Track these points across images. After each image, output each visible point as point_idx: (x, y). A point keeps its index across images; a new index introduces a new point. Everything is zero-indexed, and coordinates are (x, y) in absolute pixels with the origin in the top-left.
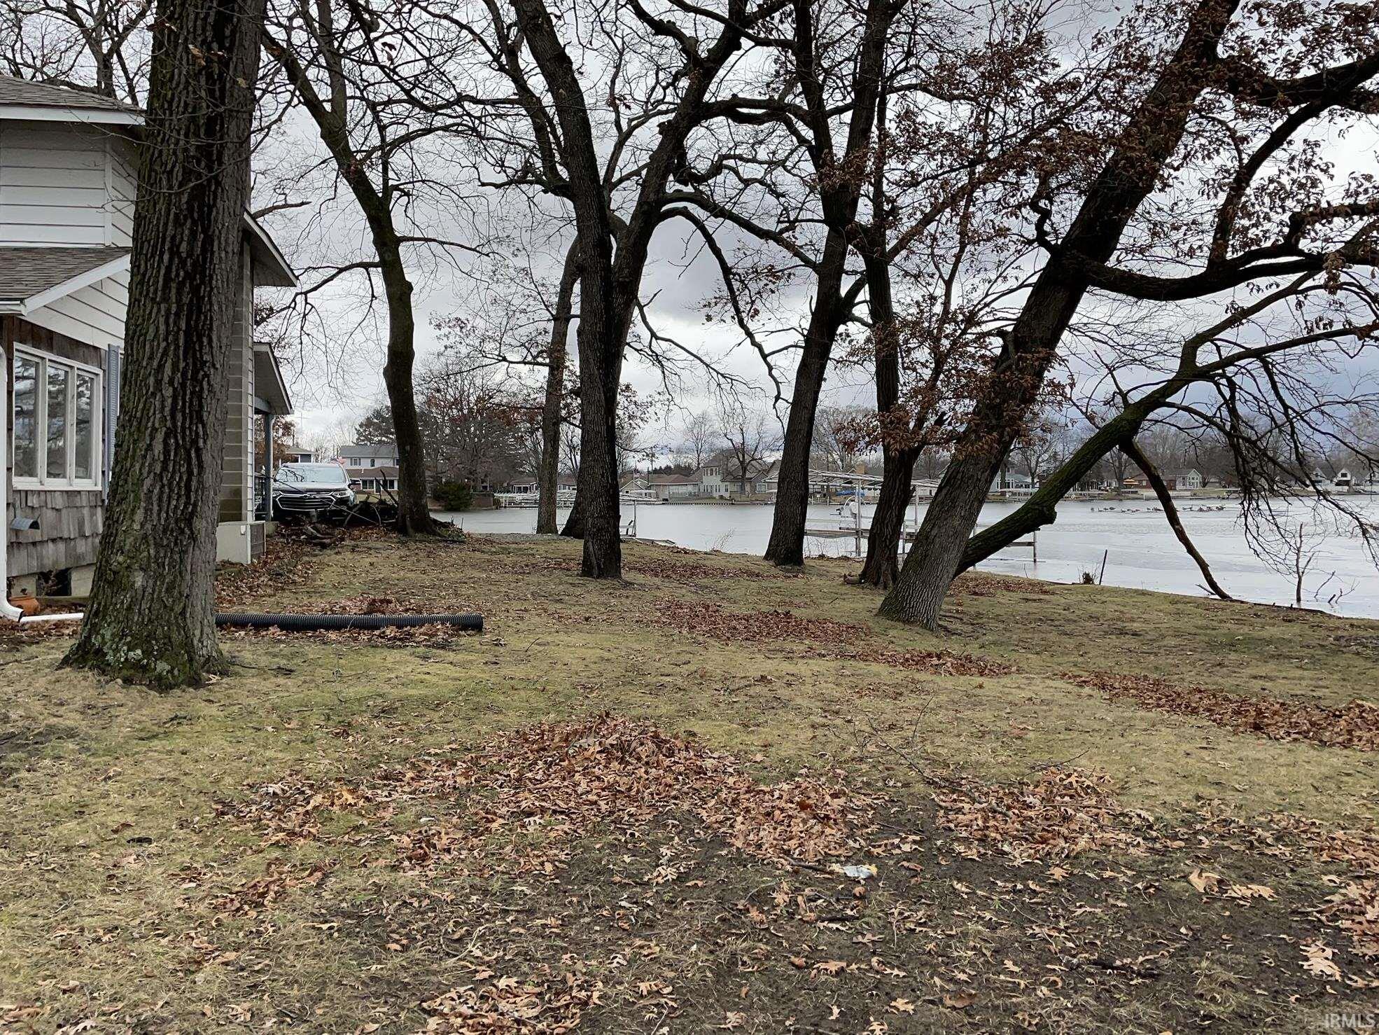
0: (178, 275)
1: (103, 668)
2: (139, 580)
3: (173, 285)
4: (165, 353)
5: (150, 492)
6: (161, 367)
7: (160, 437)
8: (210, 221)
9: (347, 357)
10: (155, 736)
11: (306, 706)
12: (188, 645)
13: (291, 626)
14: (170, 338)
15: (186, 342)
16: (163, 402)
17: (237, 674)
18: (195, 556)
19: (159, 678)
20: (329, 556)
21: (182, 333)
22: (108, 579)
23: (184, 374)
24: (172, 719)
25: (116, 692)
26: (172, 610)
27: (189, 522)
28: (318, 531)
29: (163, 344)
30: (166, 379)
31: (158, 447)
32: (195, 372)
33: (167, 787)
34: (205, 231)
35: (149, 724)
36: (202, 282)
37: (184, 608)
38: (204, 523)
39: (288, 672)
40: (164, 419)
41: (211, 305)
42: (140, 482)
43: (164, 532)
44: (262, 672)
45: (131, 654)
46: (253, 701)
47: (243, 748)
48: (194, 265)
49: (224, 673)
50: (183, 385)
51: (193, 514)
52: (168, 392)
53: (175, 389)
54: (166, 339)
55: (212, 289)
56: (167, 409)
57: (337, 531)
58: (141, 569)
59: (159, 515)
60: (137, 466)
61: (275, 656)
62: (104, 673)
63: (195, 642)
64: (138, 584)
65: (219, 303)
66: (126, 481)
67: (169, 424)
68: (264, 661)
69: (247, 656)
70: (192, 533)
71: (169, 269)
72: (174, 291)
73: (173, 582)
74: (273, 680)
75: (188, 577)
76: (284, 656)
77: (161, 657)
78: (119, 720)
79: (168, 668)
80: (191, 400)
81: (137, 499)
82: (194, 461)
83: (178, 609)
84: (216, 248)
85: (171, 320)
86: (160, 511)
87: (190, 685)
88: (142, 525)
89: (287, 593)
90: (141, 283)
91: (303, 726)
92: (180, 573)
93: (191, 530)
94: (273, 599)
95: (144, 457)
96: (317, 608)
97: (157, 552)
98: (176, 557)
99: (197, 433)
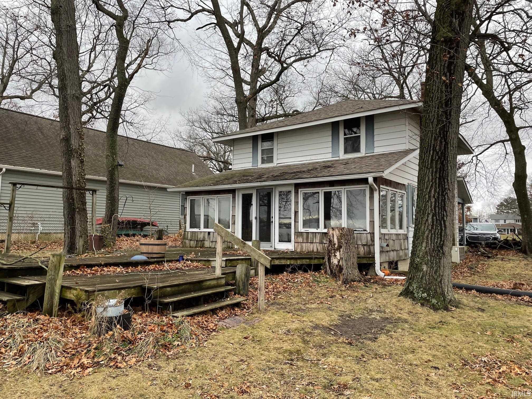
0: (436, 158)
1: (414, 299)
2: (425, 268)
3: (434, 162)
4: (432, 186)
5: (428, 236)
6: (430, 191)
7: (430, 216)
8: (447, 136)
9: (495, 179)
10: (435, 328)
11: (492, 326)
12: (443, 294)
13: (481, 291)
14: (433, 181)
15: (439, 182)
16: (431, 204)
17: (462, 308)
18: (444, 261)
19: (433, 305)
20: (491, 262)
21: (437, 179)
22: (414, 267)
23: (438, 193)
24: (440, 322)
25: (419, 308)
26: (437, 280)
27: (442, 248)
28: (486, 251)
29: (431, 183)
30: (432, 195)
31: (430, 220)
32: (443, 192)
33: (442, 349)
34: (445, 141)
35: (432, 323)
36: (444, 159)
37: (441, 280)
38: (447, 248)
39: (483, 310)
40: (432, 210)
41: (448, 166)
42: (424, 233)
43: (433, 251)
44: (472, 308)
45: (423, 295)
46: (470, 320)
47: (469, 339)
48: (441, 153)
49: (457, 307)
50: (438, 197)
51: (443, 244)
52: (433, 200)
53: (435, 199)
54: (432, 181)
55: (448, 161)
56: (433, 206)
57: (494, 252)
58: (425, 264)
59: (431, 244)
60: (423, 227)
61: (476, 302)
62: (414, 300)
63: (446, 293)
64: (425, 269)
65: (451, 167)
66: (419, 232)
67: (433, 211)
68: (472, 304)
69: (465, 301)
70: (443, 252)
71: (432, 156)
72: (434, 164)
73: (437, 270)
74: (477, 312)
75: (442, 268)
76: (480, 303)
77: (433, 297)
78: (421, 319)
79: (436, 302)
80: (441, 202)
81: (423, 239)
82: (443, 225)
83: (439, 280)
84: (449, 146)
85: (434, 174)
86: (431, 243)
87: (445, 310)
88: (425, 248)
89: (476, 276)
90: (423, 162)
91: (493, 335)
92: (439, 266)
93: (442, 250)
94: (470, 278)
95: (425, 223)
96: (490, 284)
97: (431, 258)
98: (438, 260)
99: (444, 215)
